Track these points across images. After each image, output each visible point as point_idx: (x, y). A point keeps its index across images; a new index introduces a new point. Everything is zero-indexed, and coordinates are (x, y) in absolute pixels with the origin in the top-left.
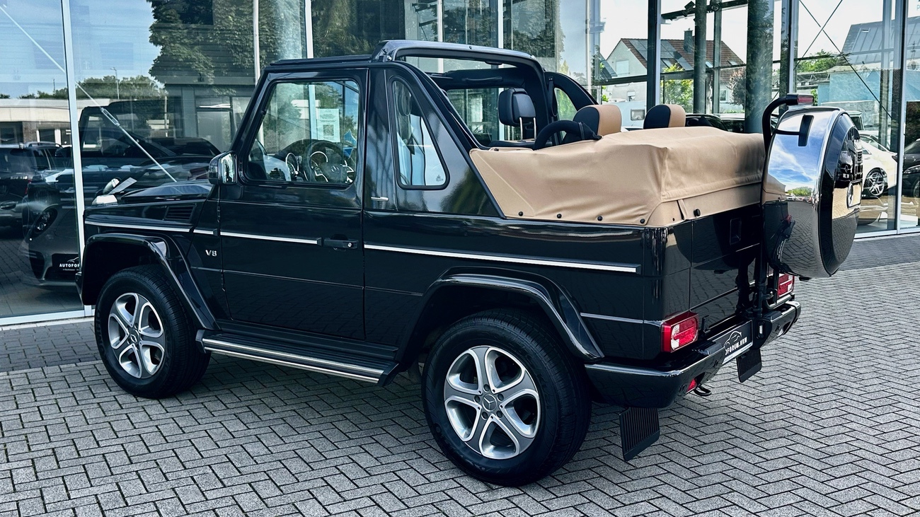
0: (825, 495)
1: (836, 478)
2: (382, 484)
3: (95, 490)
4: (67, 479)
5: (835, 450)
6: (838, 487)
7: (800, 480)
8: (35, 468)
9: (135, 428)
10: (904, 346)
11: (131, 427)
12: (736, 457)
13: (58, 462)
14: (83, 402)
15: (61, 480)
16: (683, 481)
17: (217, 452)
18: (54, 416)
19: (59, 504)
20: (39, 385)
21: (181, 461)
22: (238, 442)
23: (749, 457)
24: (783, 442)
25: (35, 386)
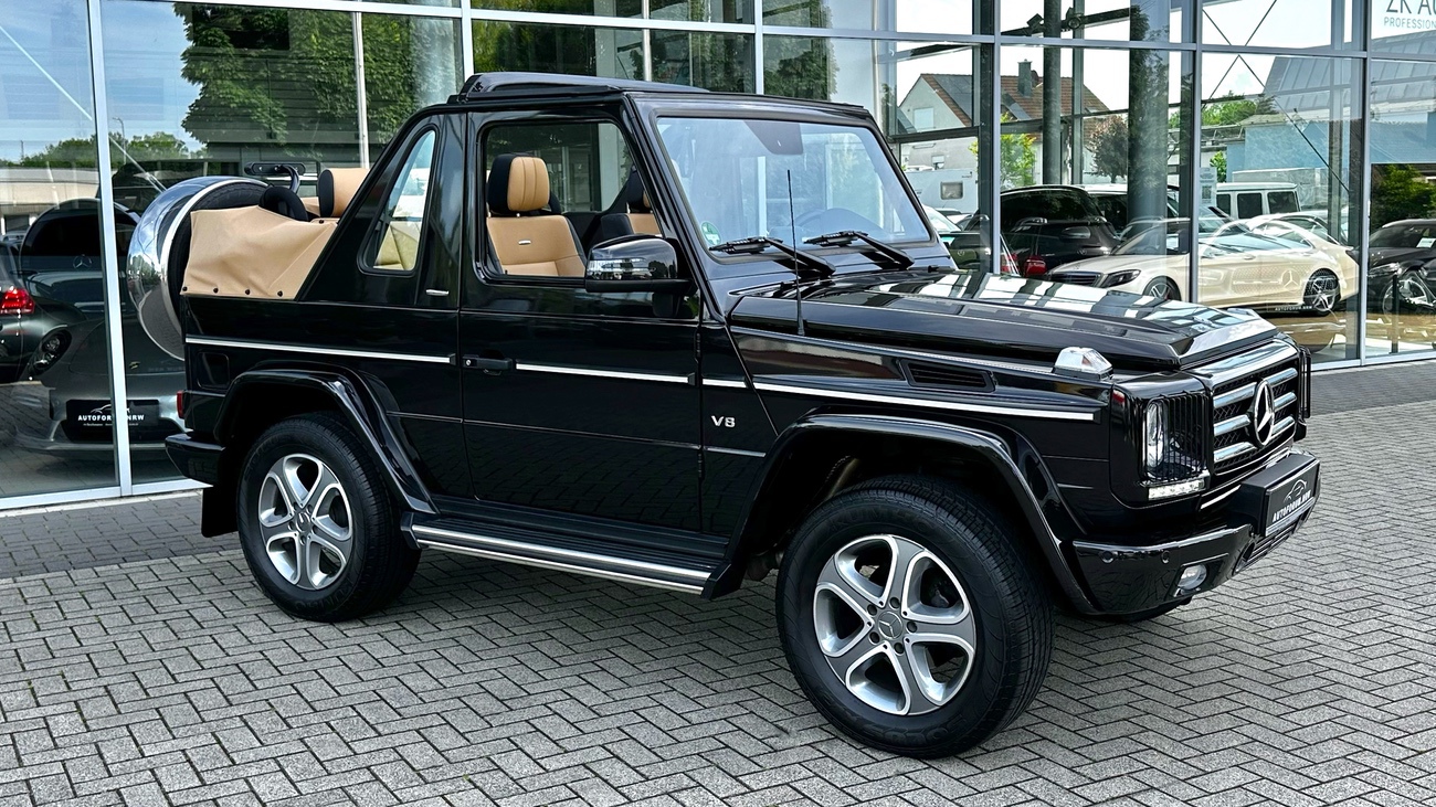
0: (1283, 734)
1: (1298, 710)
2: (618, 728)
3: (182, 744)
4: (134, 729)
5: (1294, 671)
6: (1302, 723)
7: (1245, 713)
8: (81, 714)
9: (228, 655)
10: (1383, 525)
11: (222, 654)
12: (1147, 683)
13: (116, 706)
14: (141, 620)
15: (126, 730)
16: (1071, 717)
17: (361, 687)
18: (98, 640)
19: (128, 763)
20: (67, 596)
21: (306, 701)
22: (391, 673)
23: (1166, 682)
24: (1215, 662)
25: (61, 597)
